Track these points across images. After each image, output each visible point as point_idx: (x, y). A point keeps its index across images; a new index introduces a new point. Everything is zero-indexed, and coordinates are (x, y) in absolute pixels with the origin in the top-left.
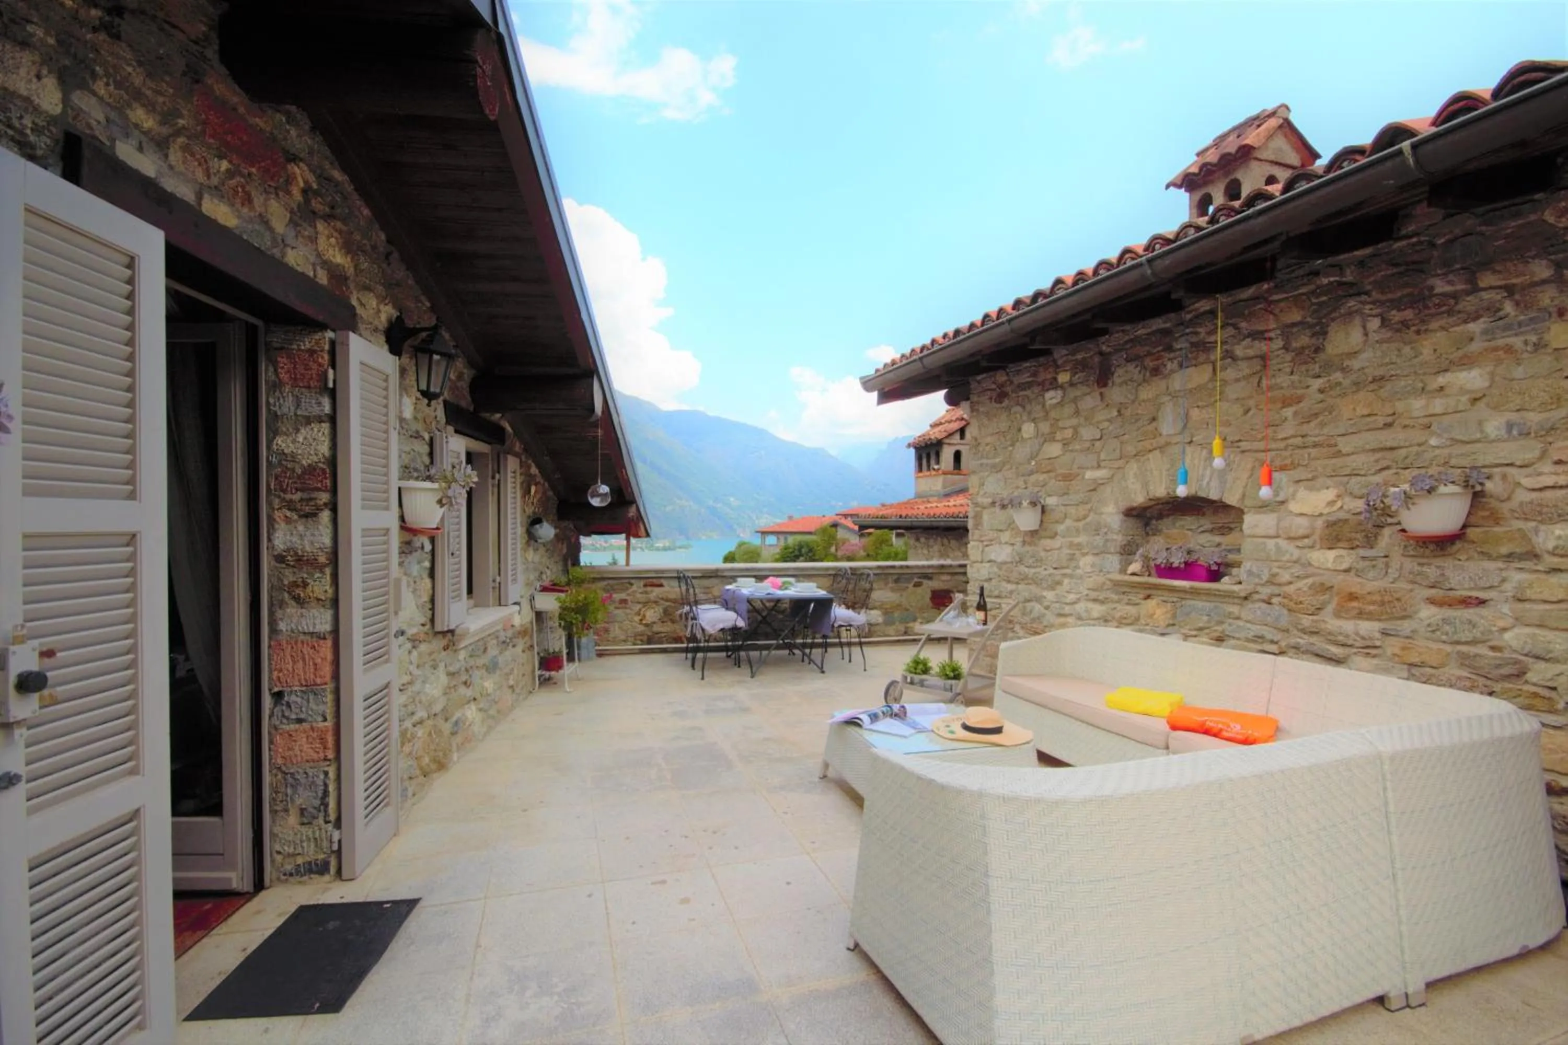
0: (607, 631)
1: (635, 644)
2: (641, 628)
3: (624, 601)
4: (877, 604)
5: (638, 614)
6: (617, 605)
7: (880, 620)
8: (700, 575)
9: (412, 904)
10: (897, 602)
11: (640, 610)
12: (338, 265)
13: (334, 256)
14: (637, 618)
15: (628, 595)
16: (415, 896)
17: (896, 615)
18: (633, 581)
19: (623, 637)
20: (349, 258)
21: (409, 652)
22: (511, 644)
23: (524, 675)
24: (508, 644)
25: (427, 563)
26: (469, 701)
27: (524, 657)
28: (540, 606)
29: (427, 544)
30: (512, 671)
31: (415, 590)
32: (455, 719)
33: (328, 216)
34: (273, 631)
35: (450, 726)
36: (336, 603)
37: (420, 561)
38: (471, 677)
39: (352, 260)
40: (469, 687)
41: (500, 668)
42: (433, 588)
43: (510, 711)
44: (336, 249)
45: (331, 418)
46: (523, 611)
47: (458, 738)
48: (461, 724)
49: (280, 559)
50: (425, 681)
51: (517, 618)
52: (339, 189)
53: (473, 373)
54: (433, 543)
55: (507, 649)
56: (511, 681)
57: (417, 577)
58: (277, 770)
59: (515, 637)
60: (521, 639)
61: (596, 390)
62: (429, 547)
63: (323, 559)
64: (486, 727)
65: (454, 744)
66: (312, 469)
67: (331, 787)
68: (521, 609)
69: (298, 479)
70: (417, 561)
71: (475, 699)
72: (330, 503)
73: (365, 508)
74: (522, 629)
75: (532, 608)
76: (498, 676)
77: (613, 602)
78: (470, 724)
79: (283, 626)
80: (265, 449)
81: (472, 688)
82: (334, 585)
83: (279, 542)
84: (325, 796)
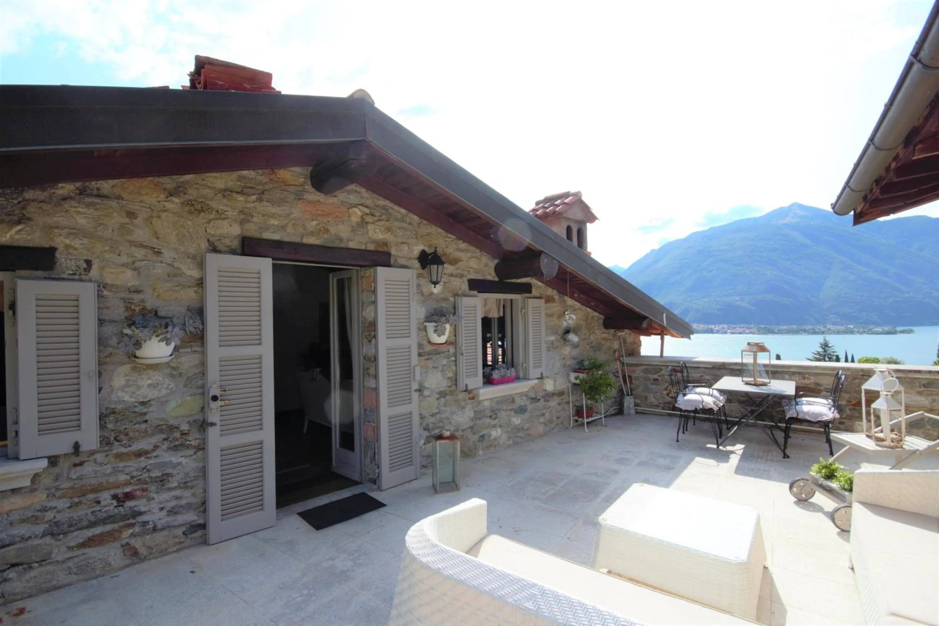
0: (646, 398)
1: (663, 409)
2: (668, 399)
3: (656, 380)
5: (666, 389)
6: (652, 381)
8: (711, 366)
9: (383, 505)
11: (667, 387)
12: (381, 239)
14: (665, 392)
15: (659, 376)
16: (385, 503)
18: (662, 367)
19: (656, 403)
20: (389, 234)
21: (438, 399)
22: (542, 400)
23: (558, 418)
24: (539, 399)
25: (453, 359)
26: (494, 426)
27: (559, 408)
28: (573, 380)
29: (452, 350)
30: (543, 415)
31: (442, 371)
32: (481, 434)
33: (376, 221)
34: (363, 385)
35: (476, 437)
36: (376, 377)
37: (448, 357)
38: (496, 414)
39: (391, 234)
40: (494, 419)
41: (530, 412)
42: (456, 370)
43: (541, 436)
44: (380, 233)
45: (374, 302)
46: (558, 382)
47: (485, 444)
48: (486, 437)
49: (364, 358)
50: (452, 413)
51: (549, 386)
52: (384, 208)
53: (496, 261)
54: (456, 349)
55: (537, 402)
56: (542, 420)
57: (445, 365)
58: (365, 439)
59: (549, 396)
60: (555, 397)
61: (544, 262)
62: (454, 351)
63: (373, 359)
64: (514, 442)
65: (481, 447)
66: (370, 323)
67: (376, 451)
68: (555, 381)
69: (367, 327)
70: (445, 358)
71: (501, 426)
72: (375, 337)
73: (389, 338)
74: (556, 392)
75: (569, 381)
76: (527, 415)
77: (648, 379)
78: (495, 439)
79: (365, 384)
80: (360, 316)
81: (498, 419)
82: (376, 370)
83: (364, 351)
84: (375, 453)
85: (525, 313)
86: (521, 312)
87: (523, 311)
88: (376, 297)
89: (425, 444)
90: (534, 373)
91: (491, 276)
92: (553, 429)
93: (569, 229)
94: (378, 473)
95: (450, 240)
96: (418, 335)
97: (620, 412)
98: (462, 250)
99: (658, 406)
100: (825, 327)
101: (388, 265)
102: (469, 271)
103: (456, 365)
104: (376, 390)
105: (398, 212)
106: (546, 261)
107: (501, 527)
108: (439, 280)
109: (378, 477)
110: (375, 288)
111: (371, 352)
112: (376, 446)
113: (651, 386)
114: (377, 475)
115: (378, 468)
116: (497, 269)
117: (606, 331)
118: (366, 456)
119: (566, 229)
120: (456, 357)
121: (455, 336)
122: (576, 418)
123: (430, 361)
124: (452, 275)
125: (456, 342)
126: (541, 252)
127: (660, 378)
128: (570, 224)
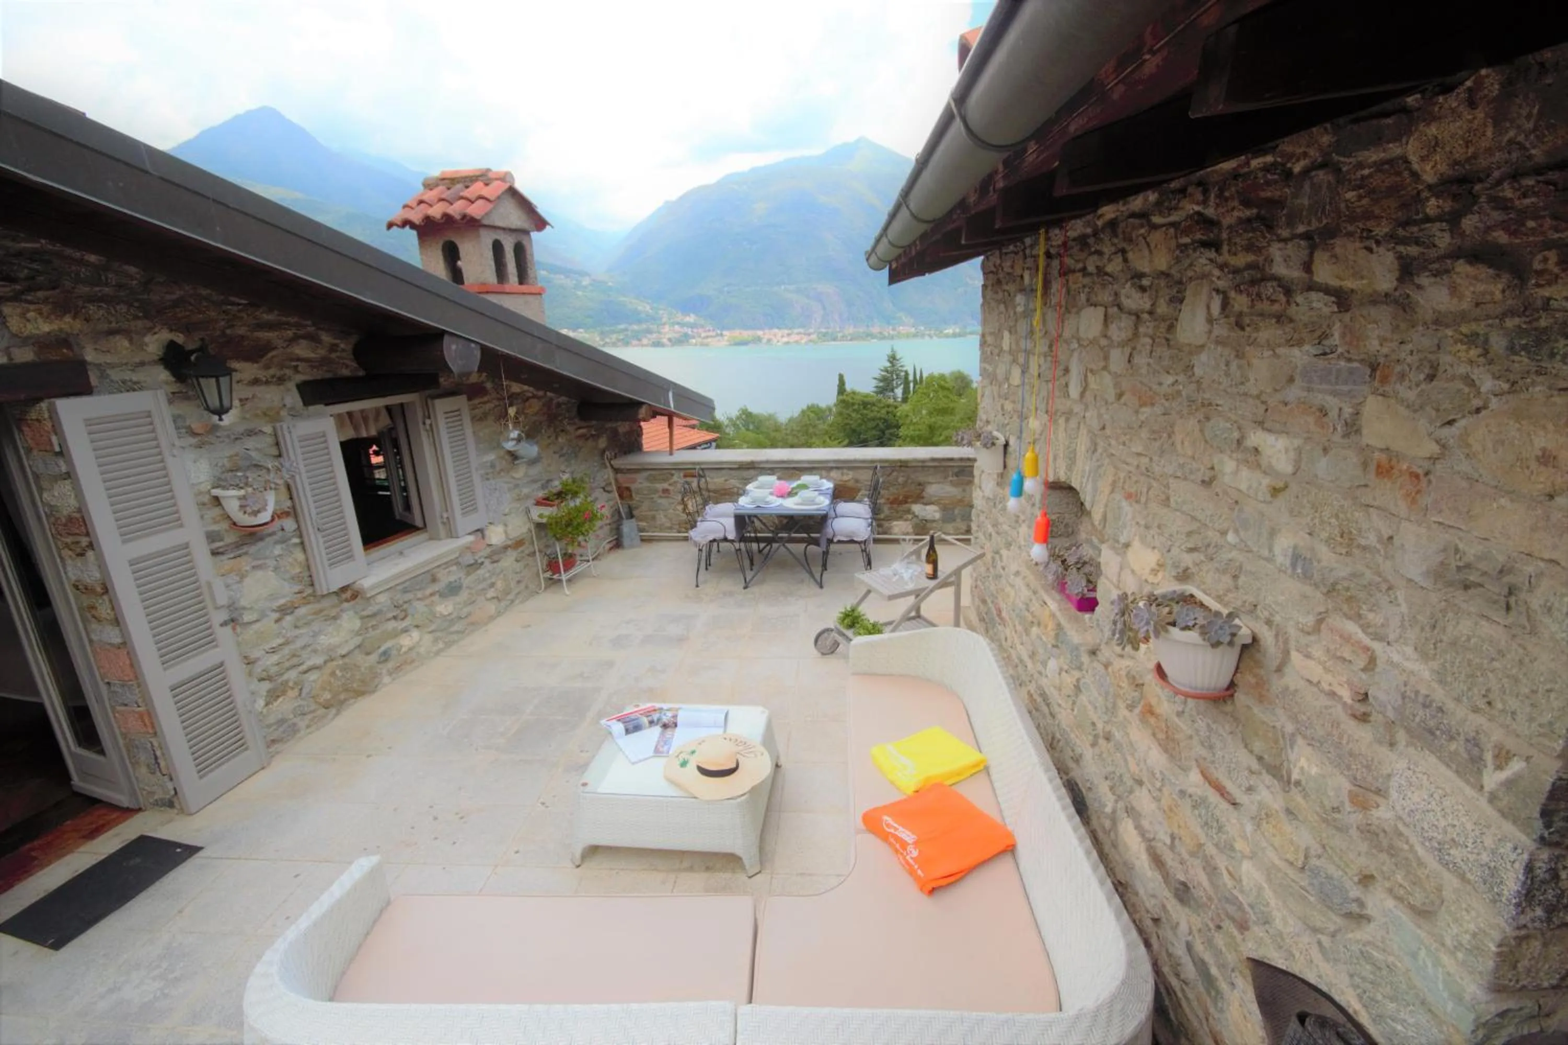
0: (654, 518)
2: (684, 517)
3: (666, 491)
4: (934, 499)
5: (680, 503)
6: (660, 494)
7: (937, 516)
10: (959, 497)
12: (49, 333)
13: (38, 328)
14: (680, 507)
15: (670, 485)
16: (199, 845)
17: (956, 512)
18: (675, 472)
19: (668, 525)
20: (68, 319)
21: (277, 621)
22: (487, 562)
23: (519, 582)
24: (482, 563)
25: (296, 540)
26: (405, 631)
27: (518, 566)
28: (535, 517)
29: (289, 524)
30: (492, 585)
31: (276, 569)
32: (383, 649)
33: (22, 293)
34: (91, 641)
35: (374, 658)
36: (117, 621)
37: (283, 541)
38: (405, 611)
39: (74, 318)
40: (403, 619)
41: (468, 587)
42: (307, 560)
43: (492, 618)
44: (40, 320)
45: (69, 475)
46: (510, 527)
47: (390, 665)
48: (394, 652)
49: (76, 587)
50: (315, 635)
51: (496, 536)
52: (33, 256)
53: (354, 339)
54: (297, 522)
55: (478, 568)
56: (491, 593)
57: (279, 556)
58: (124, 736)
59: (496, 554)
60: (510, 551)
61: (451, 350)
62: (295, 526)
63: (99, 589)
64: (446, 643)
65: (384, 671)
66: (70, 519)
67: (158, 753)
68: (506, 525)
69: (65, 525)
70: (277, 542)
71: (417, 626)
72: (91, 546)
73: (130, 540)
74: (509, 543)
75: (530, 520)
76: (464, 595)
77: (656, 491)
78: (411, 649)
79: (94, 637)
80: (39, 504)
81: (409, 618)
82: (113, 609)
83: (70, 574)
84: (156, 758)
85: (431, 425)
86: (424, 423)
87: (428, 422)
88: (70, 463)
89: (267, 704)
90: (464, 523)
91: (348, 368)
92: (512, 601)
93: (498, 248)
94: (175, 789)
95: (235, 308)
96: (202, 517)
97: (618, 544)
98: (271, 326)
99: (671, 528)
100: (894, 329)
101: (83, 389)
102: (296, 367)
103: (304, 550)
104: (126, 645)
105: (81, 262)
106: (454, 347)
107: (435, 818)
108: (226, 403)
109: (176, 793)
110: (63, 443)
111: (92, 576)
112: (156, 744)
113: (660, 501)
114: (173, 792)
115: (171, 779)
116: (358, 353)
117: (583, 424)
118: (135, 764)
119: (491, 247)
120: (301, 536)
121: (291, 498)
122: (548, 574)
123: (244, 558)
124: (256, 382)
125: (294, 507)
126: (441, 334)
127: (671, 488)
128: (498, 237)
